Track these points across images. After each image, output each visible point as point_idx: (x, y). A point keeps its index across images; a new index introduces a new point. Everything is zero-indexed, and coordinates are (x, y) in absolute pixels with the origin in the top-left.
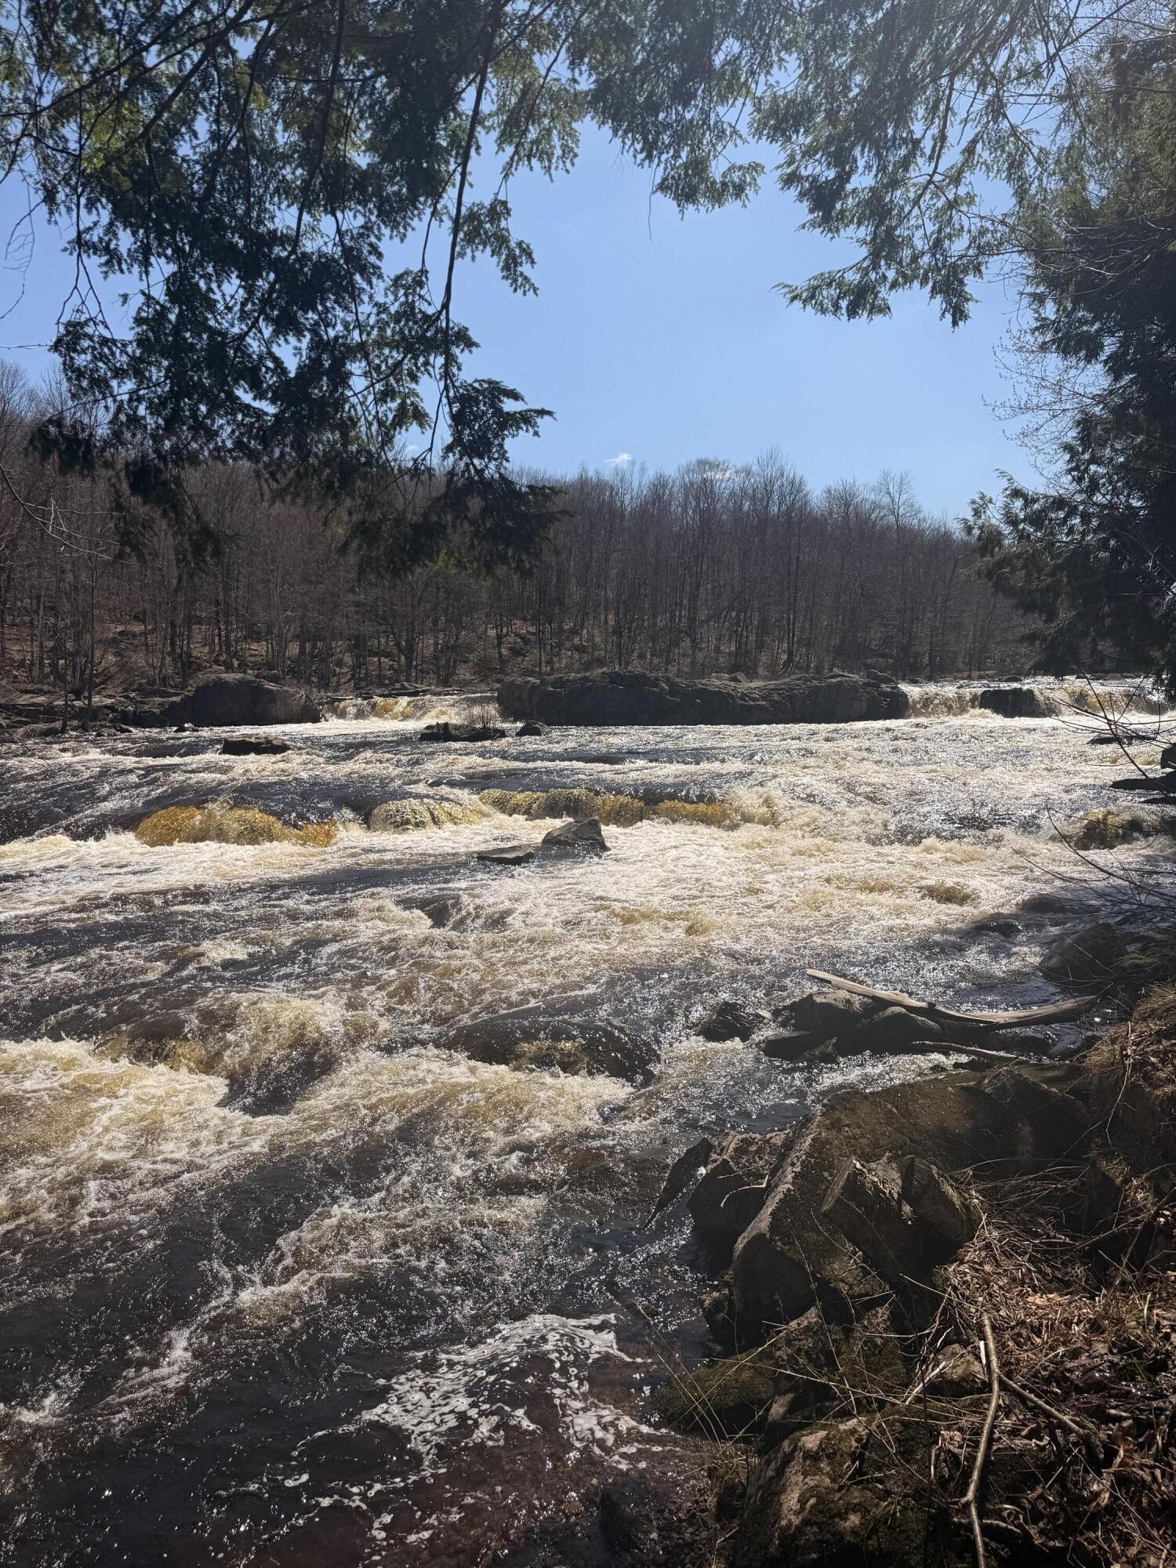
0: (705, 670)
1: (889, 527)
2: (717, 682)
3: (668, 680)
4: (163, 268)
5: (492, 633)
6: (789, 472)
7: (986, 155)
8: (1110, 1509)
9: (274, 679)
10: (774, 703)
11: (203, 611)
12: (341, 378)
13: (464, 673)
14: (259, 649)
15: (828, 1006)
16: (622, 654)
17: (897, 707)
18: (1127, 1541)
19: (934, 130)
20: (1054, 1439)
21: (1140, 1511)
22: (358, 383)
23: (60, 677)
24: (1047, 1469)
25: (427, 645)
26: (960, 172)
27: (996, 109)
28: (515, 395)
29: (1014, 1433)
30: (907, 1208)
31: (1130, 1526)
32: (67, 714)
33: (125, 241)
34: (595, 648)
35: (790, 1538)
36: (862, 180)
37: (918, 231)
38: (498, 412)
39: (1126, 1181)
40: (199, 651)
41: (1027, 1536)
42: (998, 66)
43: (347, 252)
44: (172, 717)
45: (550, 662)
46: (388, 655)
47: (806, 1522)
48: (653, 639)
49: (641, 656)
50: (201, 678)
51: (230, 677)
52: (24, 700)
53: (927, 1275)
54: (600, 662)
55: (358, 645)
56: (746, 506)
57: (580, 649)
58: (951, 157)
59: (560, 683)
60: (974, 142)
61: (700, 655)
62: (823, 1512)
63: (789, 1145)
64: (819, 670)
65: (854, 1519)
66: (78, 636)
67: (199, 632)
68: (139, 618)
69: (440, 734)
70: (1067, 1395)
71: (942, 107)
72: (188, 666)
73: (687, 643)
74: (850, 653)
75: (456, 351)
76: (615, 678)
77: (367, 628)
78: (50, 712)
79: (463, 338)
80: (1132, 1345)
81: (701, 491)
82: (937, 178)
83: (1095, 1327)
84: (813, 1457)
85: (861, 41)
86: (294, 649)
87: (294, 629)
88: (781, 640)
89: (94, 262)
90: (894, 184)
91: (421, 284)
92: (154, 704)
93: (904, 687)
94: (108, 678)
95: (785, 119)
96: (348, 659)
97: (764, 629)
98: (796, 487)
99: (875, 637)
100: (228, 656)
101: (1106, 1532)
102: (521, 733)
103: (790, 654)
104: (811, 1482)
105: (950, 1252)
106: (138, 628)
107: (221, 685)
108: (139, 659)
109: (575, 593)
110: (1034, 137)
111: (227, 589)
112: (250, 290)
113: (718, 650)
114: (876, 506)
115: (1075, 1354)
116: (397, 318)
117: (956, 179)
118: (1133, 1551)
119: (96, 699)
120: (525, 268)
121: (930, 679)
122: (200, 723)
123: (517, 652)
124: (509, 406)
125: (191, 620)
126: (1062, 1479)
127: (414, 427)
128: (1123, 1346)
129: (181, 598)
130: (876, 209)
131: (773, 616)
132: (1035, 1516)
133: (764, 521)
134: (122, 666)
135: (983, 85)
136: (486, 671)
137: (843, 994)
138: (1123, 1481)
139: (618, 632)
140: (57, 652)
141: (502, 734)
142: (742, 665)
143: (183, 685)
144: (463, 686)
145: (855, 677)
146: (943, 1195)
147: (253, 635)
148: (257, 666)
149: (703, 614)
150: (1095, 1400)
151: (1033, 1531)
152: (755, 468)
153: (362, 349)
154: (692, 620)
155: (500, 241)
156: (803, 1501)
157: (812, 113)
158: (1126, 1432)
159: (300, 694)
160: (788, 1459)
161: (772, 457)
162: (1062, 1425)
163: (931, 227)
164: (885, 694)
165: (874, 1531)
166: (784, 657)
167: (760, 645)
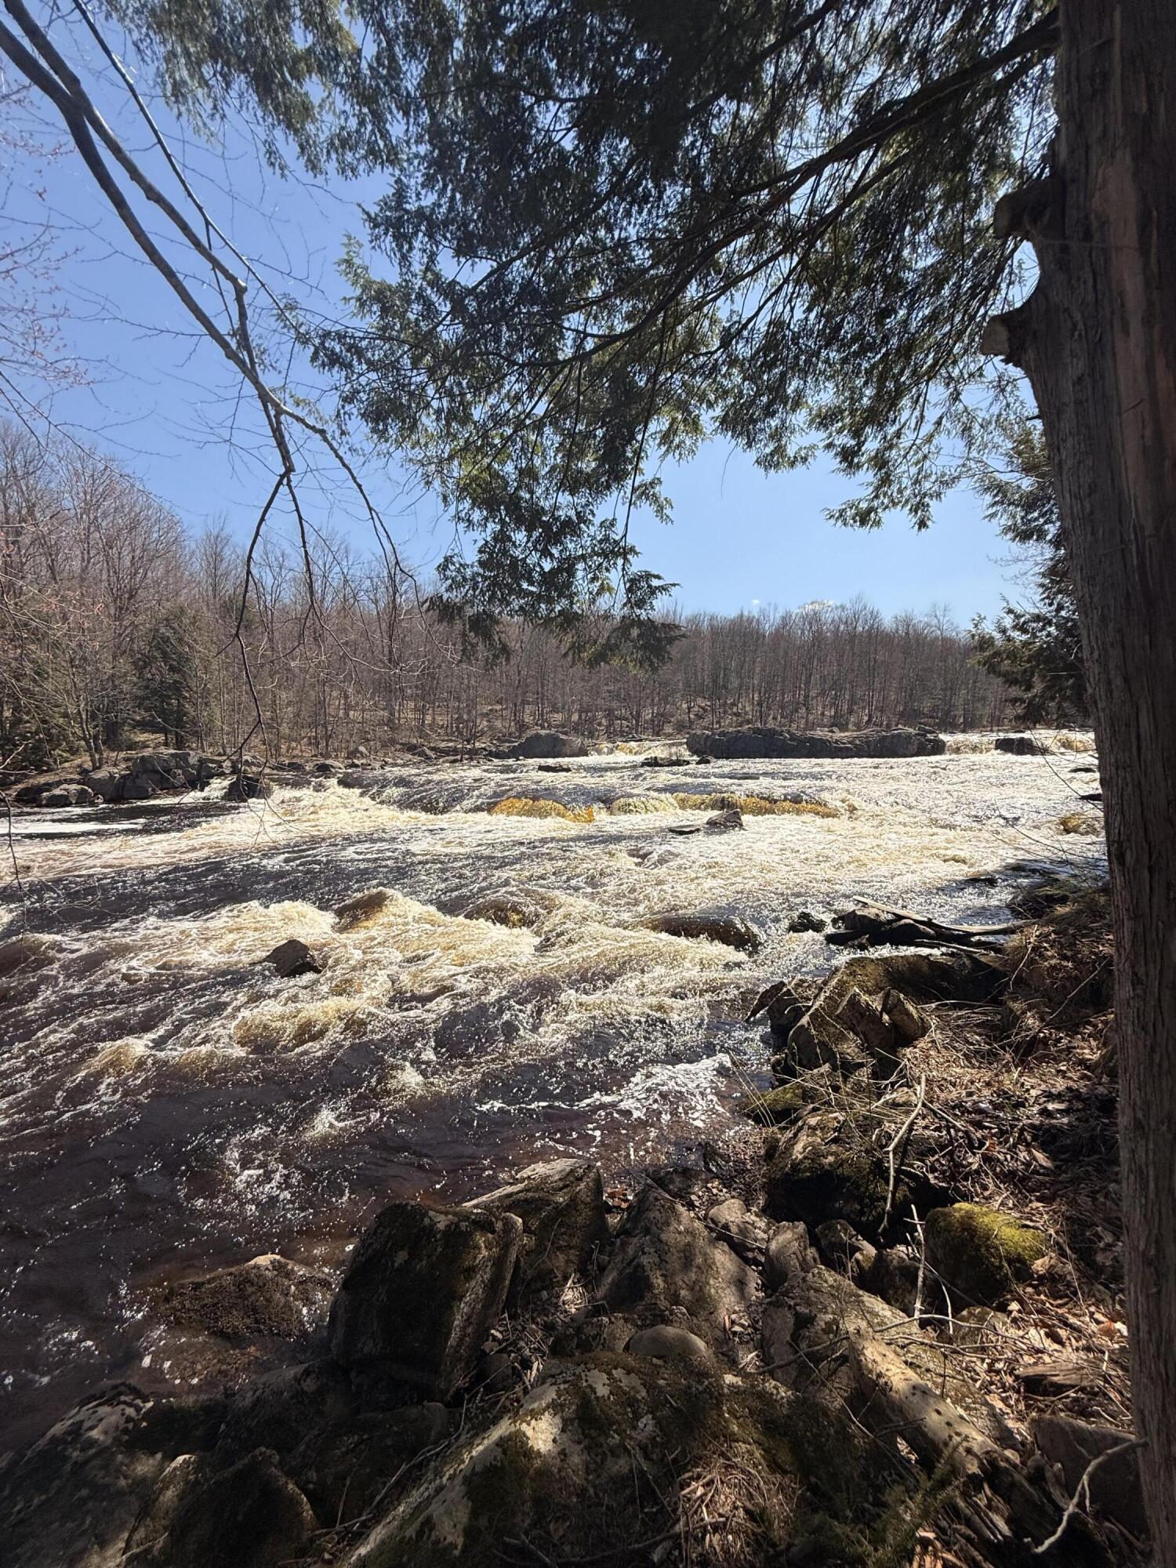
0: (811, 726)
1: (937, 638)
2: (819, 733)
3: (789, 732)
4: (493, 527)
5: (685, 706)
6: (869, 607)
7: (948, 425)
8: (977, 1172)
9: (565, 733)
10: (856, 746)
11: (530, 698)
12: (571, 572)
13: (668, 729)
14: (558, 717)
15: (864, 917)
16: (762, 717)
17: (938, 748)
18: (985, 1188)
19: (917, 413)
20: (949, 1133)
21: (995, 1174)
22: (580, 574)
23: (461, 733)
24: (942, 1147)
25: (647, 714)
26: (932, 436)
27: (956, 397)
28: (658, 577)
29: (926, 1127)
30: (886, 1017)
31: (990, 1182)
32: (463, 752)
33: (477, 515)
34: (746, 713)
35: (795, 1166)
36: (872, 445)
37: (905, 472)
38: (650, 586)
39: (1023, 1013)
40: (528, 719)
41: (926, 1177)
42: (956, 373)
43: (578, 514)
44: (514, 753)
45: (718, 722)
46: (626, 719)
47: (805, 1158)
48: (782, 707)
49: (775, 718)
50: (530, 733)
51: (543, 732)
52: (443, 745)
53: (894, 1052)
54: (748, 722)
55: (610, 714)
56: (842, 627)
57: (737, 715)
58: (927, 428)
59: (723, 734)
60: (941, 418)
61: (811, 717)
62: (815, 1155)
63: (825, 983)
64: (888, 726)
65: (831, 1159)
66: (469, 712)
67: (528, 709)
68: (499, 702)
69: (654, 763)
70: (963, 1113)
71: (921, 400)
72: (522, 727)
73: (803, 710)
74: (909, 716)
75: (629, 557)
76: (757, 731)
77: (615, 704)
78: (455, 751)
79: (632, 550)
80: (1005, 1093)
81: (814, 619)
82: (918, 442)
83: (988, 1084)
84: (813, 1129)
85: (869, 372)
86: (575, 717)
87: (576, 706)
88: (864, 708)
89: (462, 526)
90: (891, 447)
91: (612, 525)
92: (505, 747)
93: (942, 737)
94: (483, 733)
95: (825, 418)
96: (604, 721)
97: (852, 701)
98: (874, 616)
99: (926, 705)
100: (542, 722)
101: (973, 1182)
102: (698, 763)
103: (870, 717)
104: (810, 1139)
105: (909, 1041)
106: (498, 707)
107: (538, 736)
108: (498, 724)
109: (735, 682)
110: (978, 412)
111: (543, 686)
112: (529, 536)
113: (823, 714)
114: (928, 625)
115: (970, 1094)
116: (601, 542)
117: (929, 439)
118: (986, 1193)
119: (477, 744)
120: (667, 511)
121: (964, 731)
122: (527, 757)
123: (699, 717)
124: (655, 583)
125: (524, 703)
126: (951, 1153)
127: (607, 594)
128: (1002, 1093)
129: (519, 692)
130: (880, 462)
131: (859, 693)
132: (933, 1170)
133: (853, 637)
134: (491, 728)
135: (948, 385)
136: (680, 728)
137: (875, 911)
138: (987, 1159)
139: (760, 704)
140: (459, 720)
141: (688, 763)
142: (838, 723)
143: (520, 737)
144: (668, 736)
145: (911, 730)
146: (907, 1010)
147: (555, 710)
148: (557, 726)
149: (813, 693)
150: (978, 1117)
151: (930, 1176)
152: (848, 606)
153: (583, 557)
154: (806, 697)
155: (655, 498)
156: (805, 1148)
157: (842, 412)
158: (994, 1135)
159: (577, 741)
160: (801, 1128)
161: (859, 598)
162: (954, 1127)
163: (914, 470)
164: (930, 741)
165: (841, 1165)
166: (866, 718)
167: (851, 712)
